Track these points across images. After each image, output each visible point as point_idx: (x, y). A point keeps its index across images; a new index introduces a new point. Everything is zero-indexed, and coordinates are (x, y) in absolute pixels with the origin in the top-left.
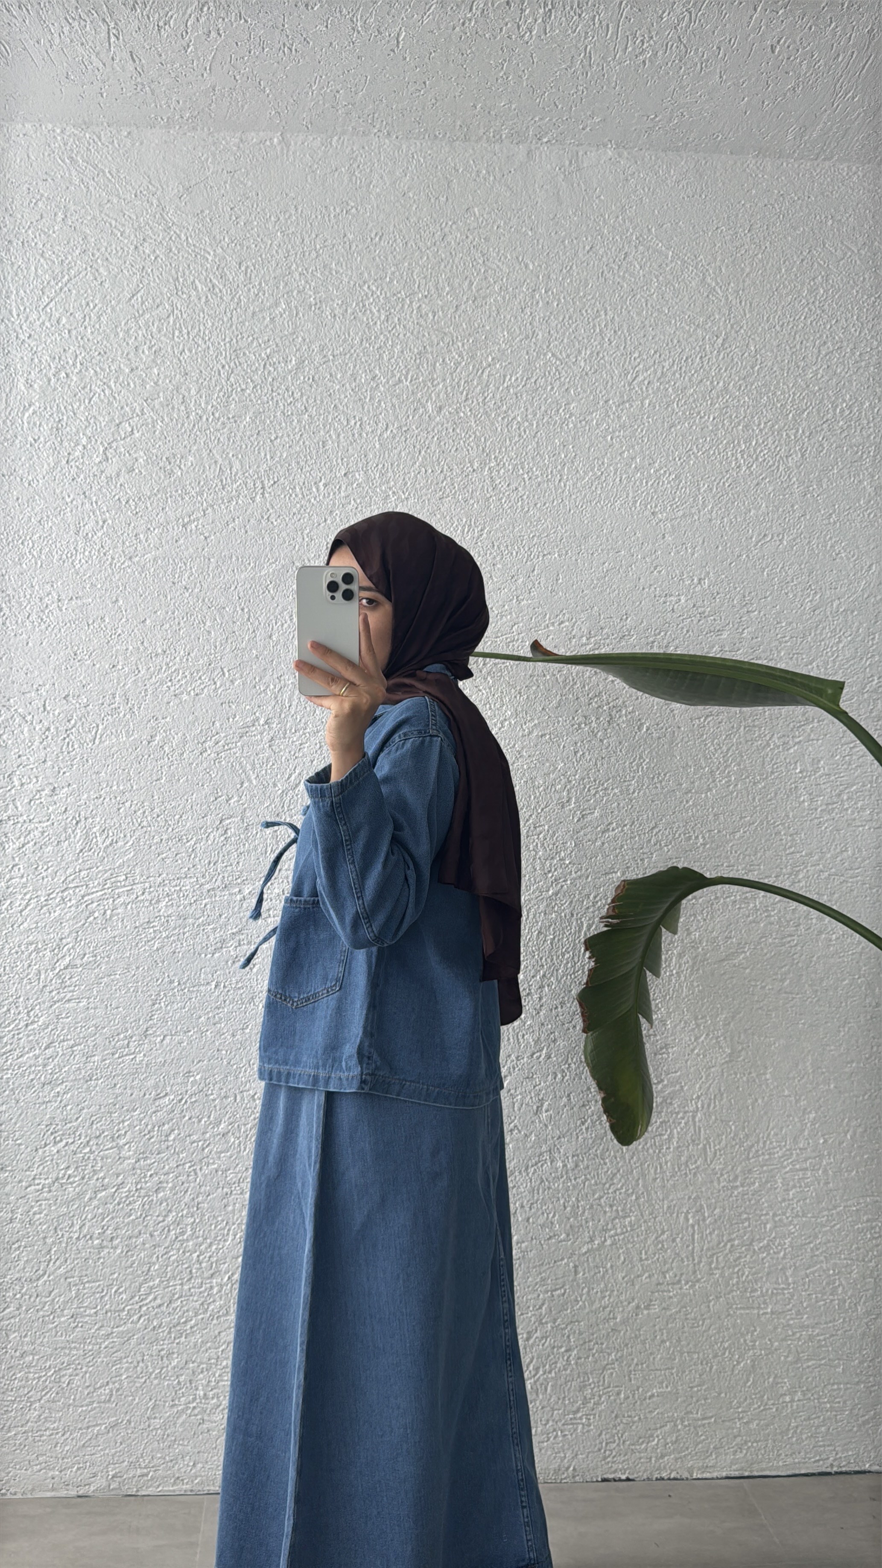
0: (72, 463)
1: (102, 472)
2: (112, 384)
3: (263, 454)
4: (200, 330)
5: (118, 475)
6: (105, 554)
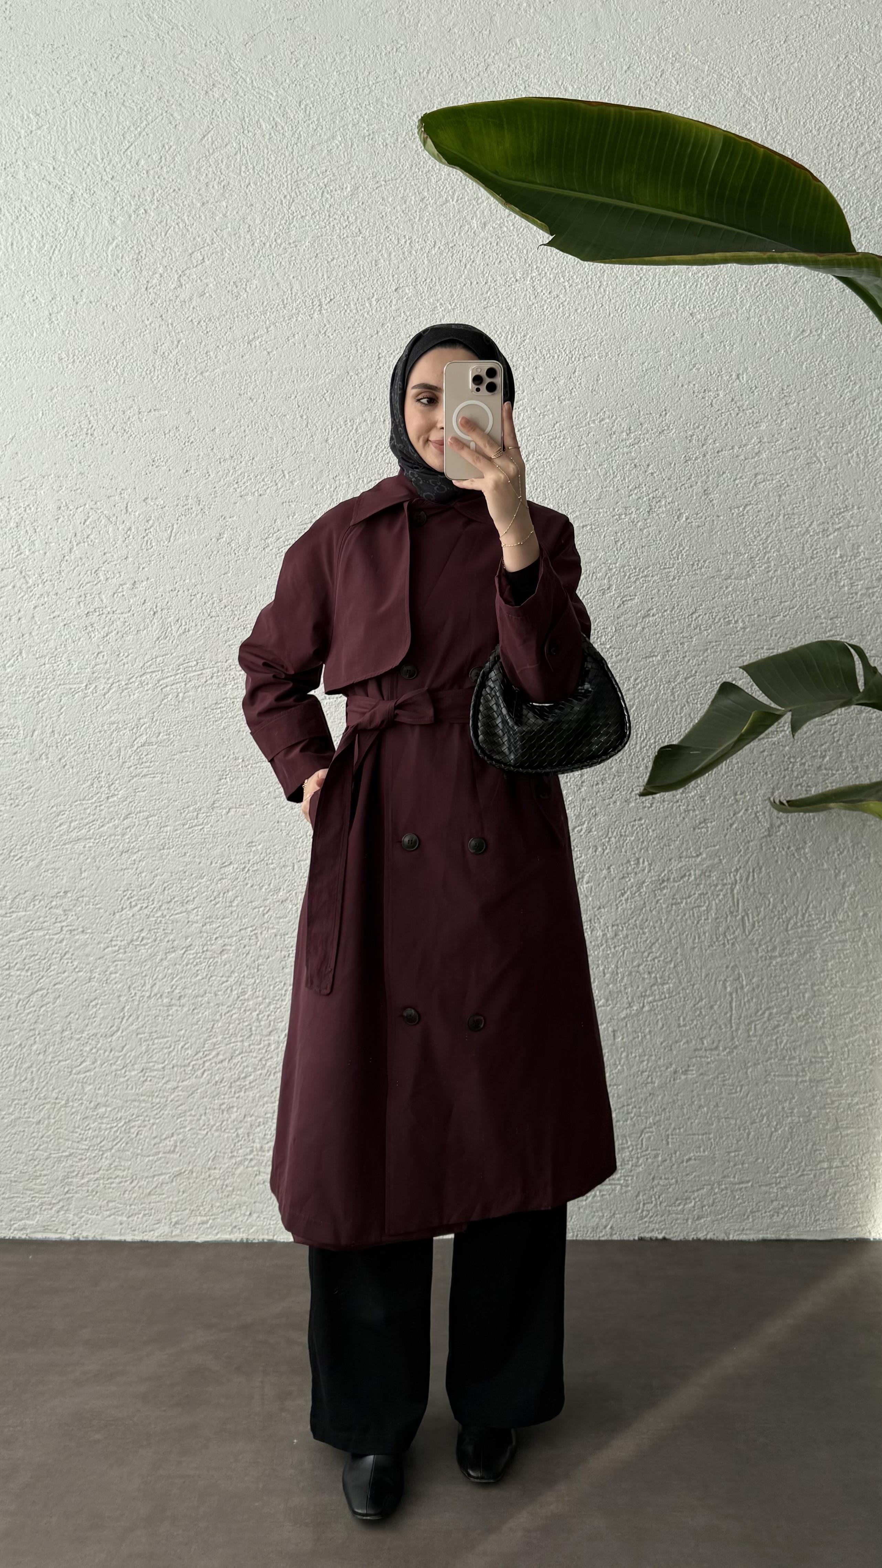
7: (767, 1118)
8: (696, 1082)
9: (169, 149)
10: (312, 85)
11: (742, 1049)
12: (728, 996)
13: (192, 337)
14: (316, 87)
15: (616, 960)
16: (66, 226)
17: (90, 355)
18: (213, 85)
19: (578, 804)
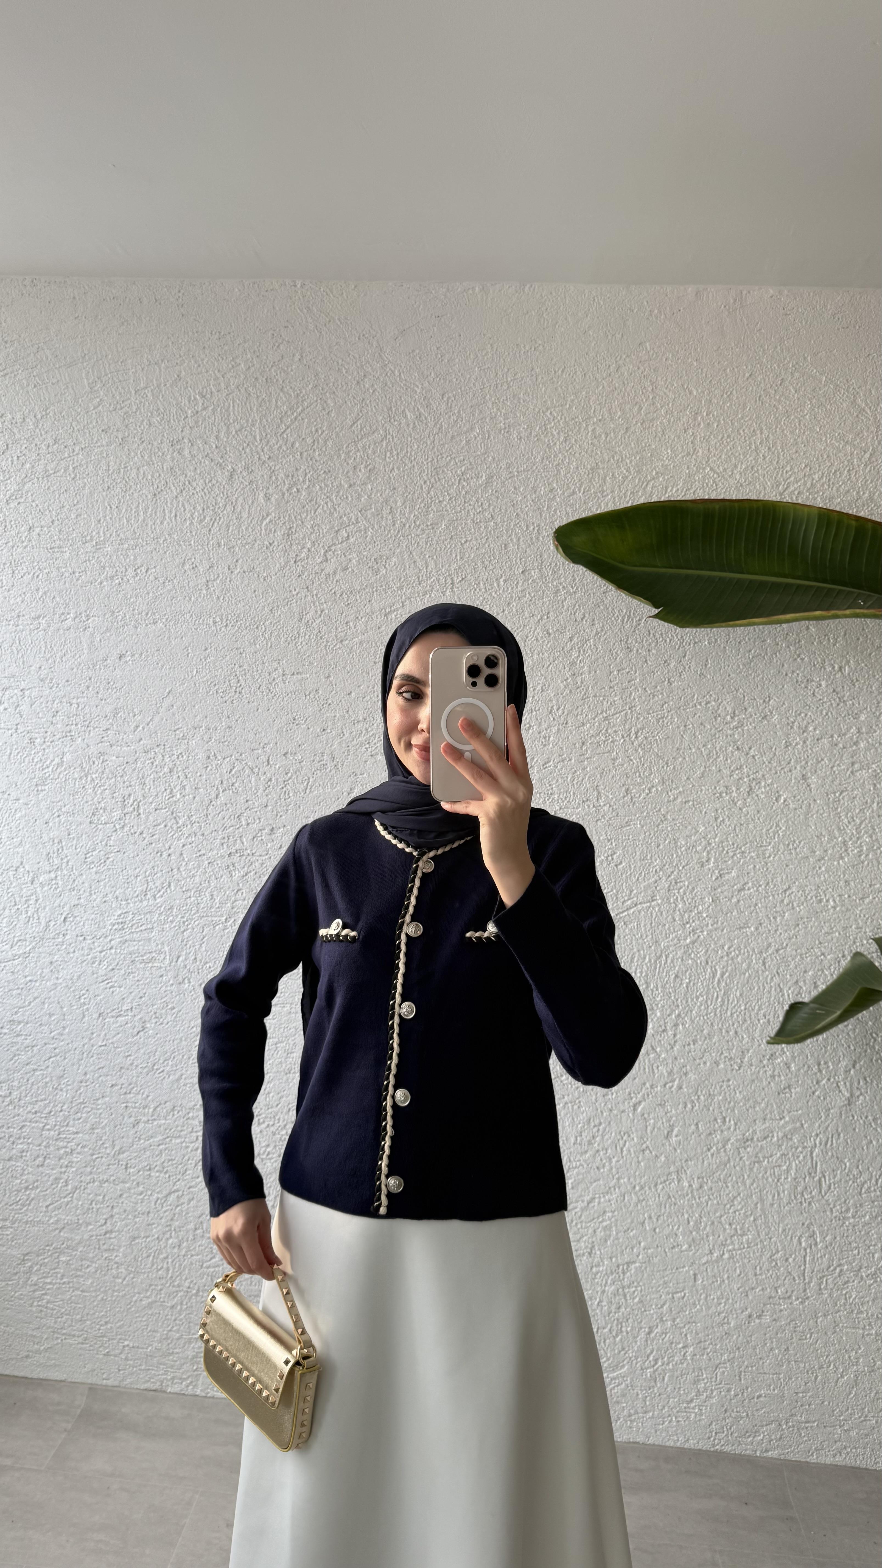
0: (299, 563)
1: (322, 570)
2: (334, 497)
3: (454, 555)
4: (407, 452)
5: (335, 573)
6: (321, 638)
7: (834, 1365)
8: (769, 1327)
9: (322, 434)
10: (455, 380)
11: (814, 1299)
12: (802, 1250)
13: (334, 608)
14: (458, 381)
15: (700, 1210)
16: (225, 501)
17: (242, 620)
18: (365, 376)
19: (671, 1061)
